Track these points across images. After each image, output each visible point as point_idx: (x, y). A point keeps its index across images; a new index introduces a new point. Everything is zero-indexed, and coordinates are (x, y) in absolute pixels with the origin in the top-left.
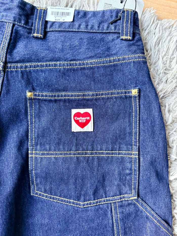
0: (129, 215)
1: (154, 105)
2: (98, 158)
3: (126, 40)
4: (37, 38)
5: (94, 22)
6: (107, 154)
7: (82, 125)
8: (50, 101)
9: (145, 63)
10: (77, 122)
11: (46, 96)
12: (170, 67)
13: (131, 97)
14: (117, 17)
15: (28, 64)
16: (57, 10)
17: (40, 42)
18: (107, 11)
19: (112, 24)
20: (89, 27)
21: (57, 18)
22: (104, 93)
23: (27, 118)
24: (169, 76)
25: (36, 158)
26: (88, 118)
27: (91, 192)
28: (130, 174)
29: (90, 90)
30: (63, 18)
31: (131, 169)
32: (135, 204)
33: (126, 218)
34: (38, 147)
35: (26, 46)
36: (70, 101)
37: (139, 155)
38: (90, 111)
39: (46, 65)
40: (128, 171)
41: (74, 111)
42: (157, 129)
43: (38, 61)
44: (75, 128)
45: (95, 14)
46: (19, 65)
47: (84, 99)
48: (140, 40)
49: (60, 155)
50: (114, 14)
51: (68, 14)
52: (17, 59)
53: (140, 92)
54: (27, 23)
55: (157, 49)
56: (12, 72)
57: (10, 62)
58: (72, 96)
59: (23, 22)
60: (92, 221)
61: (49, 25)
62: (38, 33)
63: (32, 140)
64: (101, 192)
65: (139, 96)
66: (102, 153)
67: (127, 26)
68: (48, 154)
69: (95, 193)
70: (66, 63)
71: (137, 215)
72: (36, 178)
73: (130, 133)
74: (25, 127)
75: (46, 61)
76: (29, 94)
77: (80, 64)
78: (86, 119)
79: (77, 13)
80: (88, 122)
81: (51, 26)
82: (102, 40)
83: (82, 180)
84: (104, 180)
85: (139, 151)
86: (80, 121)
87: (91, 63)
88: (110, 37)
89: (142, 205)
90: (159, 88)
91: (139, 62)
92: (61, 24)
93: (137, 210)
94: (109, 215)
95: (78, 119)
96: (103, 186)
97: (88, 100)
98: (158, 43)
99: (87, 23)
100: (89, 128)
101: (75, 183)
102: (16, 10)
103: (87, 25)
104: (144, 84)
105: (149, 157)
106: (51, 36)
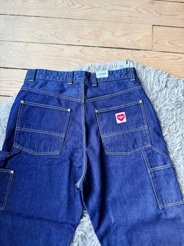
0: (150, 154)
1: (150, 105)
2: (131, 132)
3: (133, 81)
4: (95, 86)
5: (117, 75)
6: (135, 130)
7: (121, 120)
8: (106, 112)
9: (143, 89)
10: (119, 119)
11: (104, 110)
12: (153, 88)
13: (140, 104)
14: (127, 71)
15: (94, 99)
16: (100, 73)
17: (96, 88)
18: (122, 69)
19: (125, 75)
20: (116, 78)
21: (101, 76)
22: (128, 105)
23: (97, 121)
24: (153, 92)
25: (105, 137)
26: (123, 116)
27: (131, 147)
28: (146, 136)
29: (123, 104)
30: (104, 76)
31: (146, 134)
32: (151, 149)
33: (149, 155)
34: (105, 133)
35: (91, 91)
36: (114, 111)
37: (148, 127)
38: (124, 113)
39: (102, 97)
40: (145, 135)
41: (117, 115)
42: (153, 115)
43: (98, 96)
44: (119, 122)
45: (117, 71)
46: (90, 99)
47: (121, 109)
48: (138, 79)
49: (115, 134)
50: (125, 70)
51: (105, 74)
52: (89, 97)
53: (143, 101)
54: (89, 81)
55: (146, 81)
56: (88, 103)
57: (86, 99)
58: (115, 108)
59: (88, 81)
60: (135, 159)
61: (98, 80)
62: (95, 84)
63: (101, 131)
64: (136, 146)
65: (143, 103)
66: (133, 130)
67: (132, 75)
68: (109, 135)
69: (133, 147)
70: (109, 95)
71: (153, 153)
72: (106, 146)
73: (143, 119)
74: (97, 126)
75: (101, 96)
76: (97, 111)
77: (115, 94)
78: (123, 117)
79: (109, 72)
80: (123, 118)
81: (99, 80)
82: (123, 82)
83: (127, 142)
84: (136, 141)
85: (148, 126)
86: (120, 118)
87: (120, 93)
88: (126, 81)
89: (154, 148)
90: (150, 98)
91: (140, 89)
92: (104, 78)
93: (153, 151)
94: (142, 156)
95: (119, 117)
96: (136, 144)
97: (122, 109)
98: (146, 79)
99: (114, 76)
100: (125, 120)
101: (124, 145)
102: (84, 77)
103: (115, 77)
104: (144, 98)
105: (152, 127)
106: (100, 85)
